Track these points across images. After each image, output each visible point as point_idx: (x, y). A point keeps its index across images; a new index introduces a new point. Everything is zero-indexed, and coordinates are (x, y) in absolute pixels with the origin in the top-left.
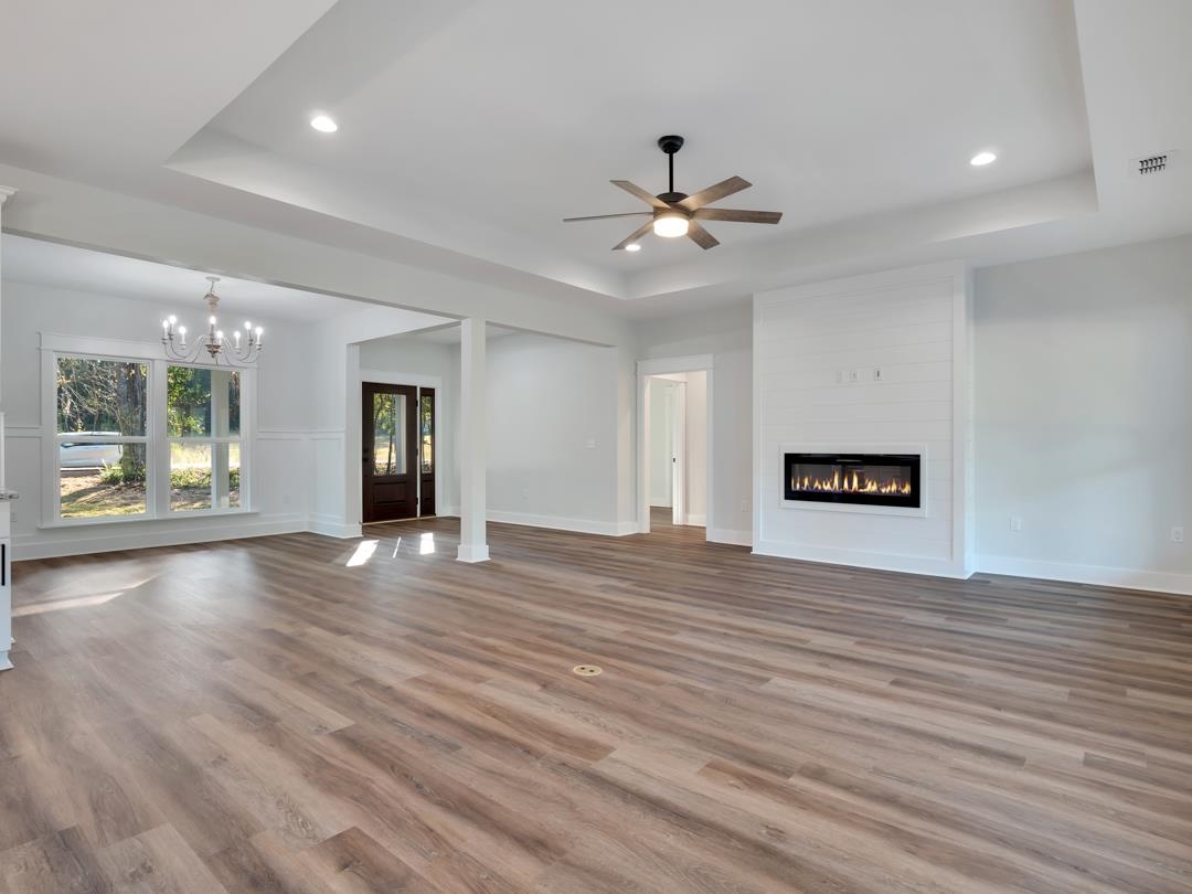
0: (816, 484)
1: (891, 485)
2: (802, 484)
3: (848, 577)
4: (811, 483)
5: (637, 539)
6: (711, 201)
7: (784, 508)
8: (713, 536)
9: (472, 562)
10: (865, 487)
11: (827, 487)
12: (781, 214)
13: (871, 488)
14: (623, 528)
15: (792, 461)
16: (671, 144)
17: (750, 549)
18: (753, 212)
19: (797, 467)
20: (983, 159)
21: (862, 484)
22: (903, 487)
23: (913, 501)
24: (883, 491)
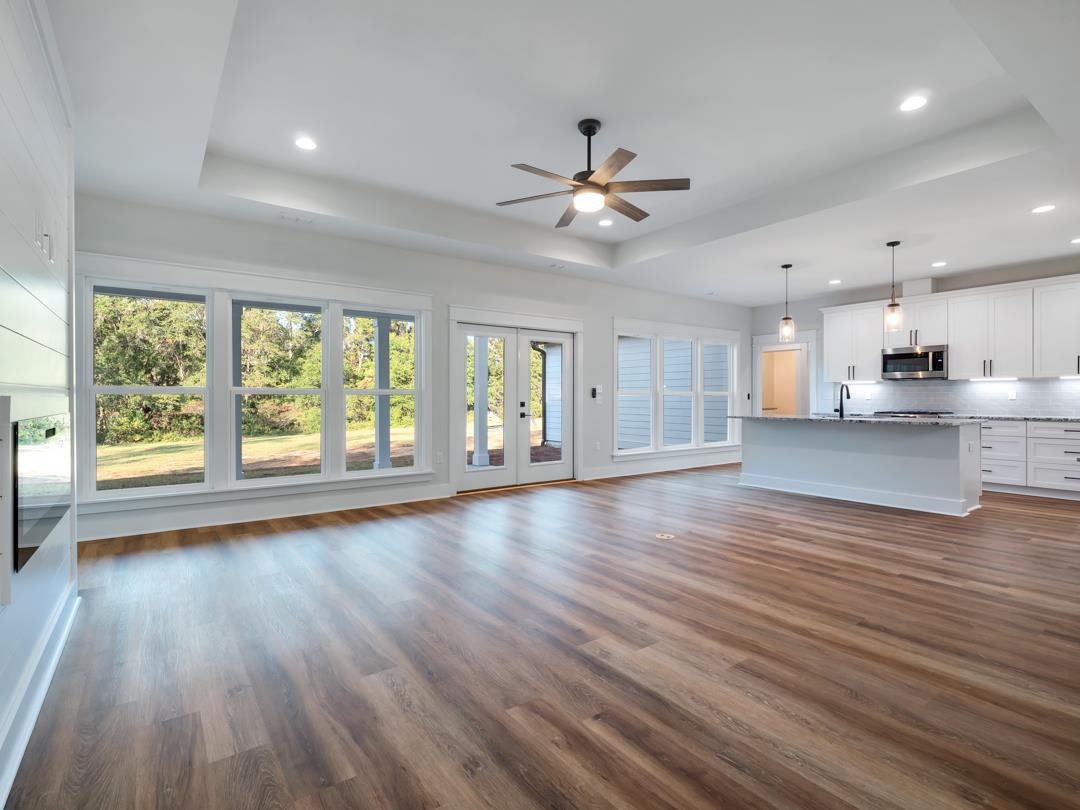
16: (590, 128)
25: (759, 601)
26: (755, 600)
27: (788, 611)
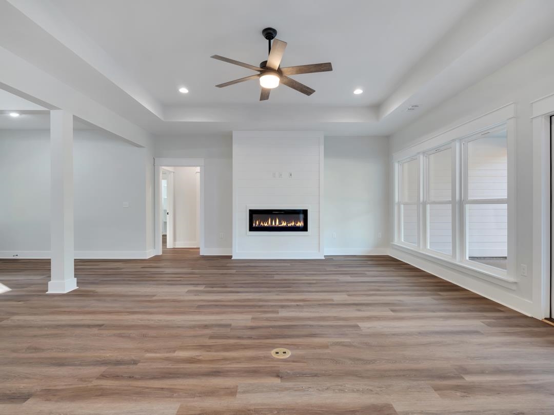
0: (262, 224)
1: (292, 222)
2: (256, 224)
3: (289, 264)
4: (260, 223)
5: (156, 259)
6: (292, 74)
7: (248, 236)
8: (204, 252)
9: (66, 292)
10: (282, 224)
11: (266, 225)
12: (314, 91)
13: (284, 224)
14: (149, 254)
15: (253, 213)
16: (269, 34)
17: (231, 257)
18: (305, 87)
19: (254, 216)
20: (358, 91)
21: (280, 223)
22: (297, 223)
23: (305, 228)
24: (289, 225)
25: (158, 320)
26: (160, 320)
27: (141, 320)
